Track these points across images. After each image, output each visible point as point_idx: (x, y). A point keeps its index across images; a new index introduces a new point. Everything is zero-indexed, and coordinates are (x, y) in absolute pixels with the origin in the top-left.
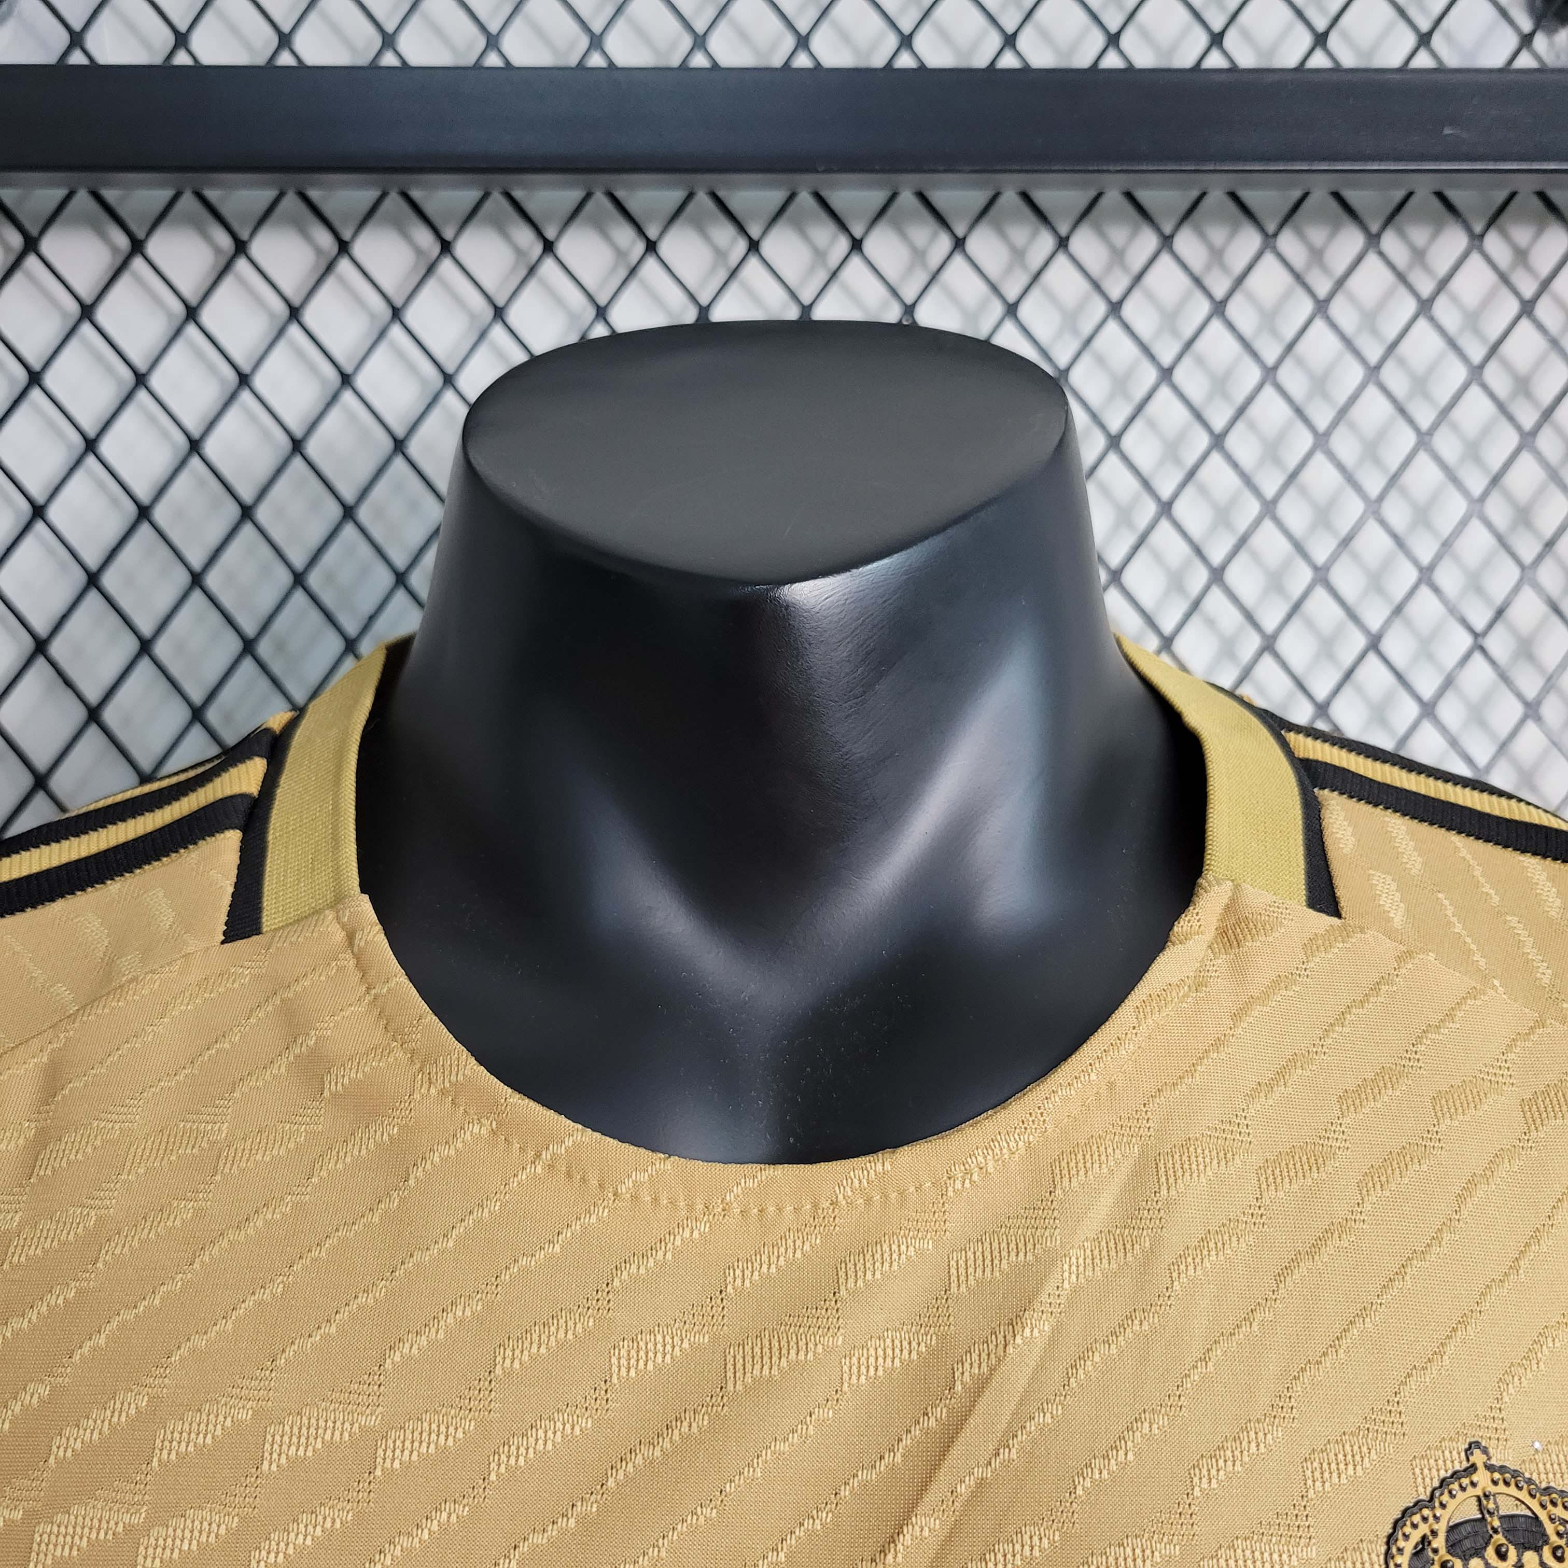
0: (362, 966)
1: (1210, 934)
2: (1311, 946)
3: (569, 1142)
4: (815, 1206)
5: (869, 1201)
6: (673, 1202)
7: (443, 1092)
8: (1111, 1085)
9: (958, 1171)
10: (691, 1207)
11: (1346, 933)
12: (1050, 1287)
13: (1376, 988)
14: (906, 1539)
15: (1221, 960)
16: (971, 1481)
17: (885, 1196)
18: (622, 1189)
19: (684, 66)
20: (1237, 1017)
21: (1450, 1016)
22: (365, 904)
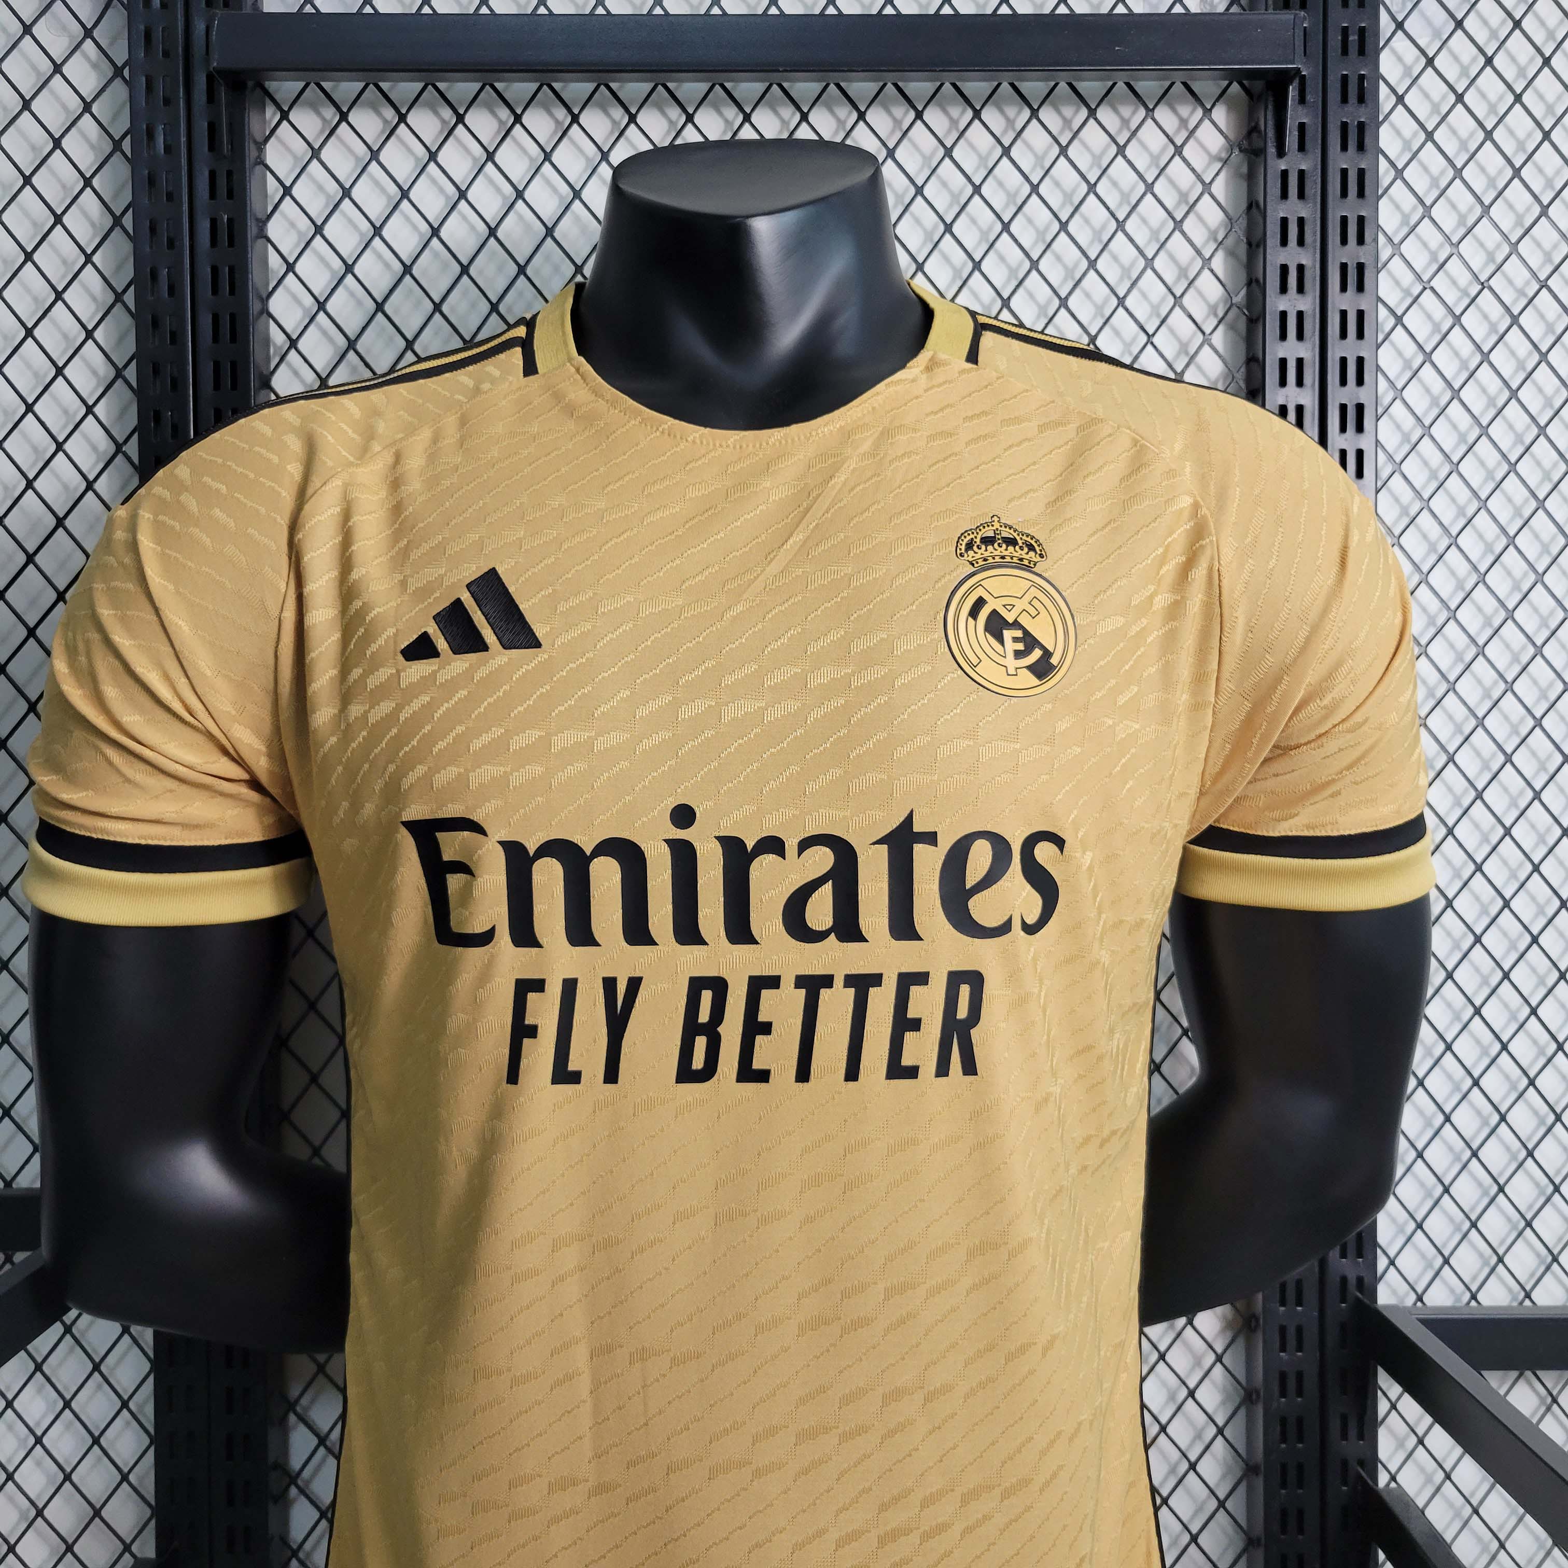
0: (583, 377)
1: (922, 368)
2: (963, 372)
3: (669, 423)
4: (761, 445)
5: (780, 443)
6: (708, 444)
7: (621, 411)
8: (874, 408)
9: (814, 433)
10: (714, 445)
11: (977, 370)
12: (845, 466)
13: (986, 387)
14: (791, 541)
15: (924, 376)
16: (814, 524)
17: (786, 441)
18: (689, 439)
19: (707, 14)
20: (926, 391)
21: (1015, 397)
22: (582, 359)
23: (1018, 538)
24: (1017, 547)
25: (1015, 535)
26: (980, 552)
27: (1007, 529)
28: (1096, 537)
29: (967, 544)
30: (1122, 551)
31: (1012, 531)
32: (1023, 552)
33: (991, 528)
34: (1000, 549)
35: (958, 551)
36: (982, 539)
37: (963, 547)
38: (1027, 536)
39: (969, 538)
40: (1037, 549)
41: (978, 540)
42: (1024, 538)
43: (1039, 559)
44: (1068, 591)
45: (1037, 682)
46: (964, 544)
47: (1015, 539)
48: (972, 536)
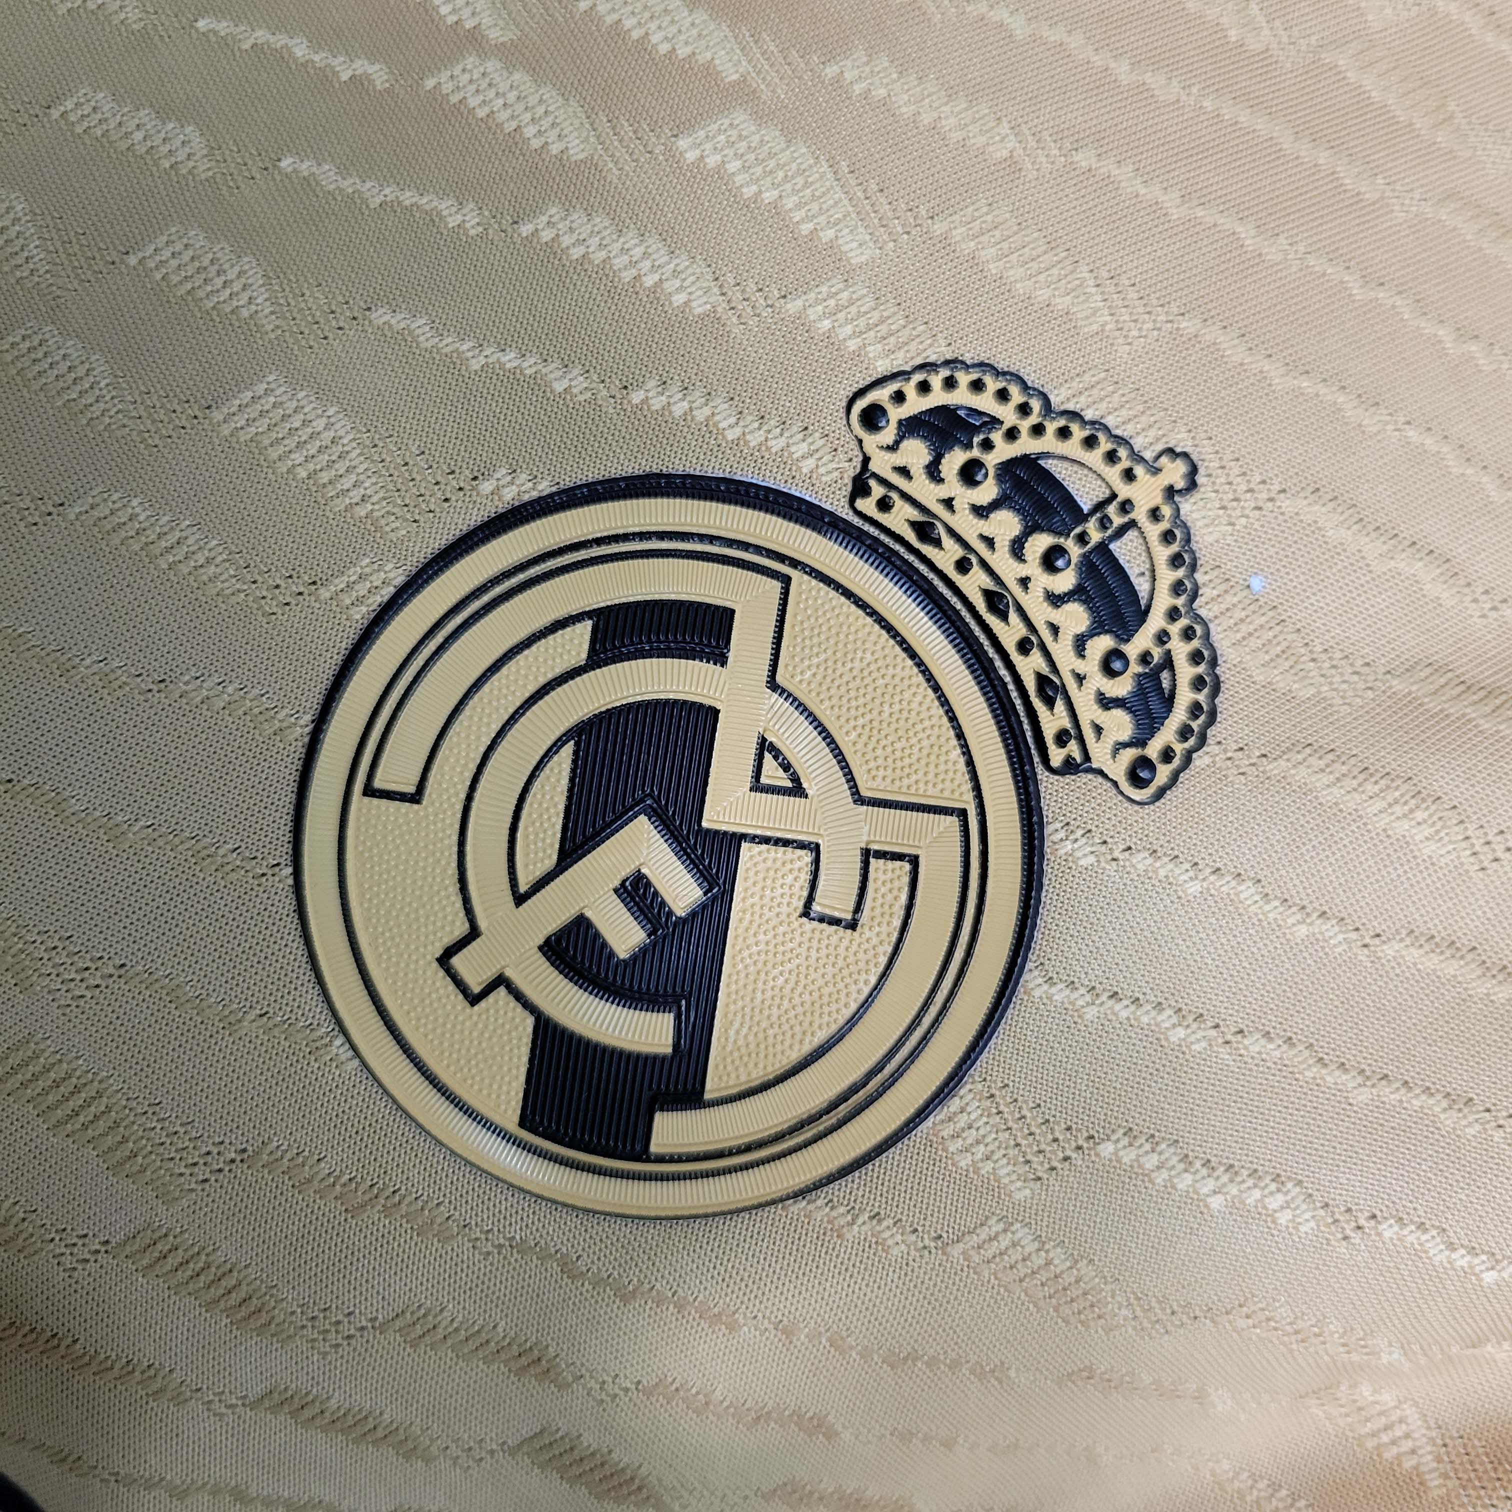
23: (1156, 621)
24: (1103, 643)
25: (1163, 601)
26: (953, 486)
27: (1163, 553)
28: (1432, 962)
29: (943, 411)
30: (1448, 1120)
31: (1167, 576)
32: (1098, 681)
33: (1113, 474)
34: (1032, 567)
35: (881, 395)
36: (1028, 462)
37: (915, 404)
38: (1196, 657)
39: (986, 402)
40: (1166, 735)
41: (1003, 451)
42: (1180, 650)
43: (1118, 769)
44: (1059, 994)
45: (509, 1118)
46: (938, 397)
47: (1143, 615)
48: (1007, 414)
